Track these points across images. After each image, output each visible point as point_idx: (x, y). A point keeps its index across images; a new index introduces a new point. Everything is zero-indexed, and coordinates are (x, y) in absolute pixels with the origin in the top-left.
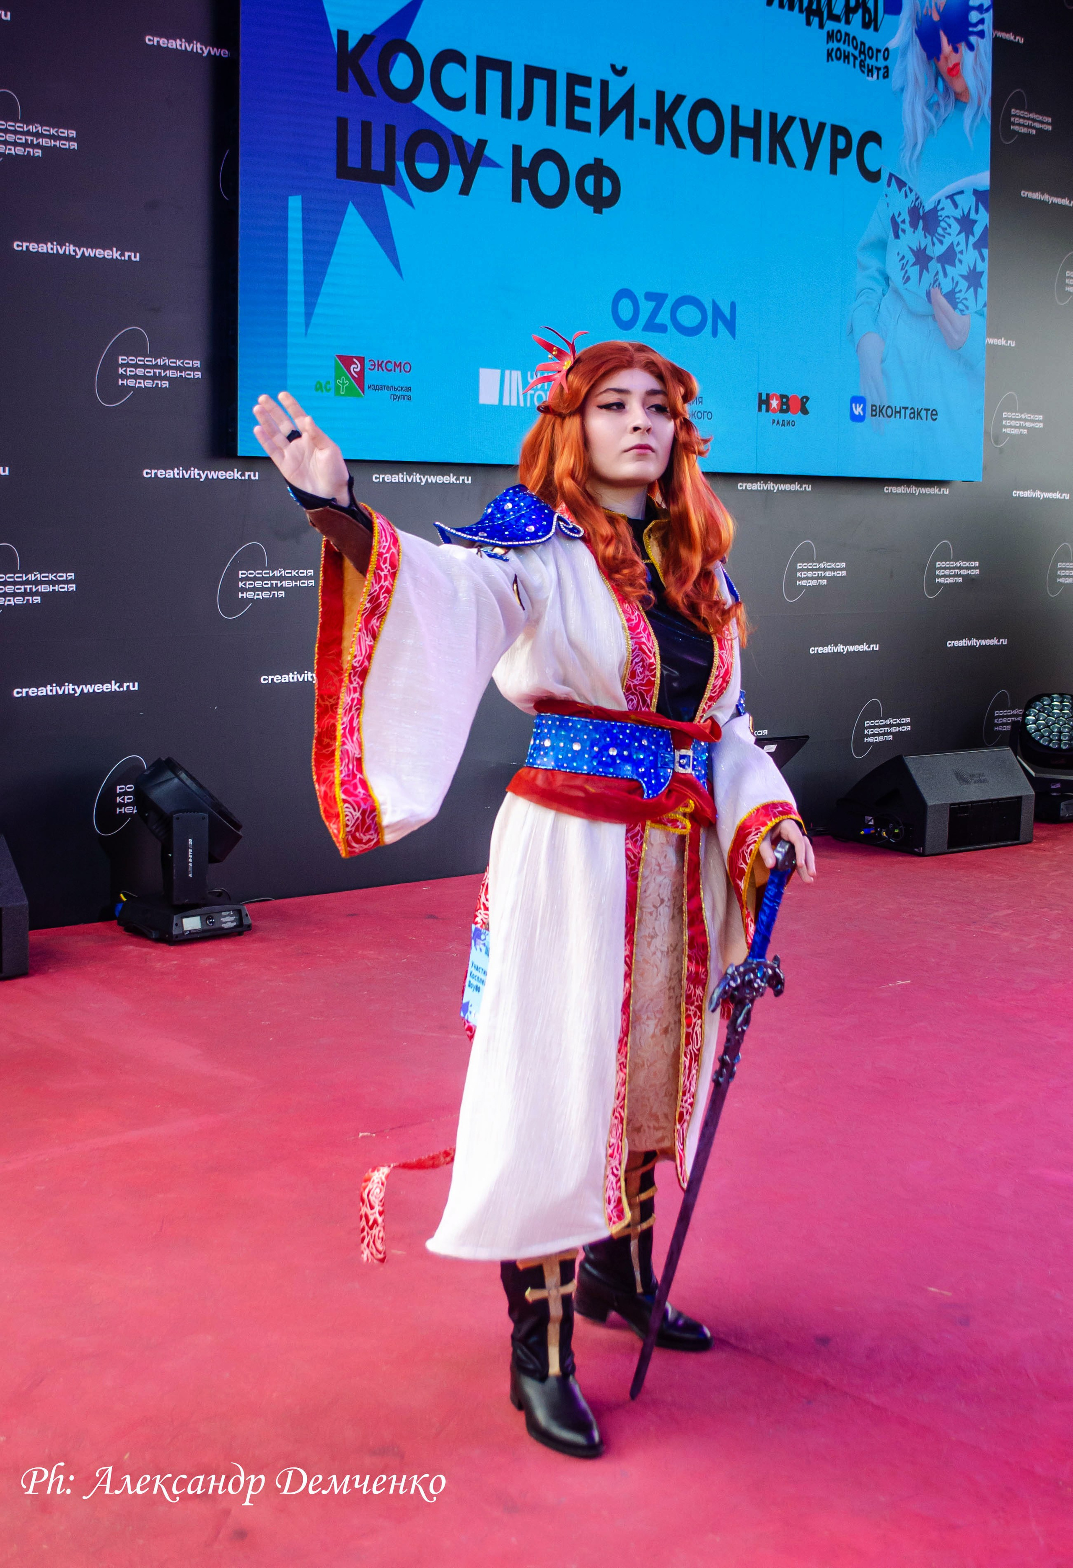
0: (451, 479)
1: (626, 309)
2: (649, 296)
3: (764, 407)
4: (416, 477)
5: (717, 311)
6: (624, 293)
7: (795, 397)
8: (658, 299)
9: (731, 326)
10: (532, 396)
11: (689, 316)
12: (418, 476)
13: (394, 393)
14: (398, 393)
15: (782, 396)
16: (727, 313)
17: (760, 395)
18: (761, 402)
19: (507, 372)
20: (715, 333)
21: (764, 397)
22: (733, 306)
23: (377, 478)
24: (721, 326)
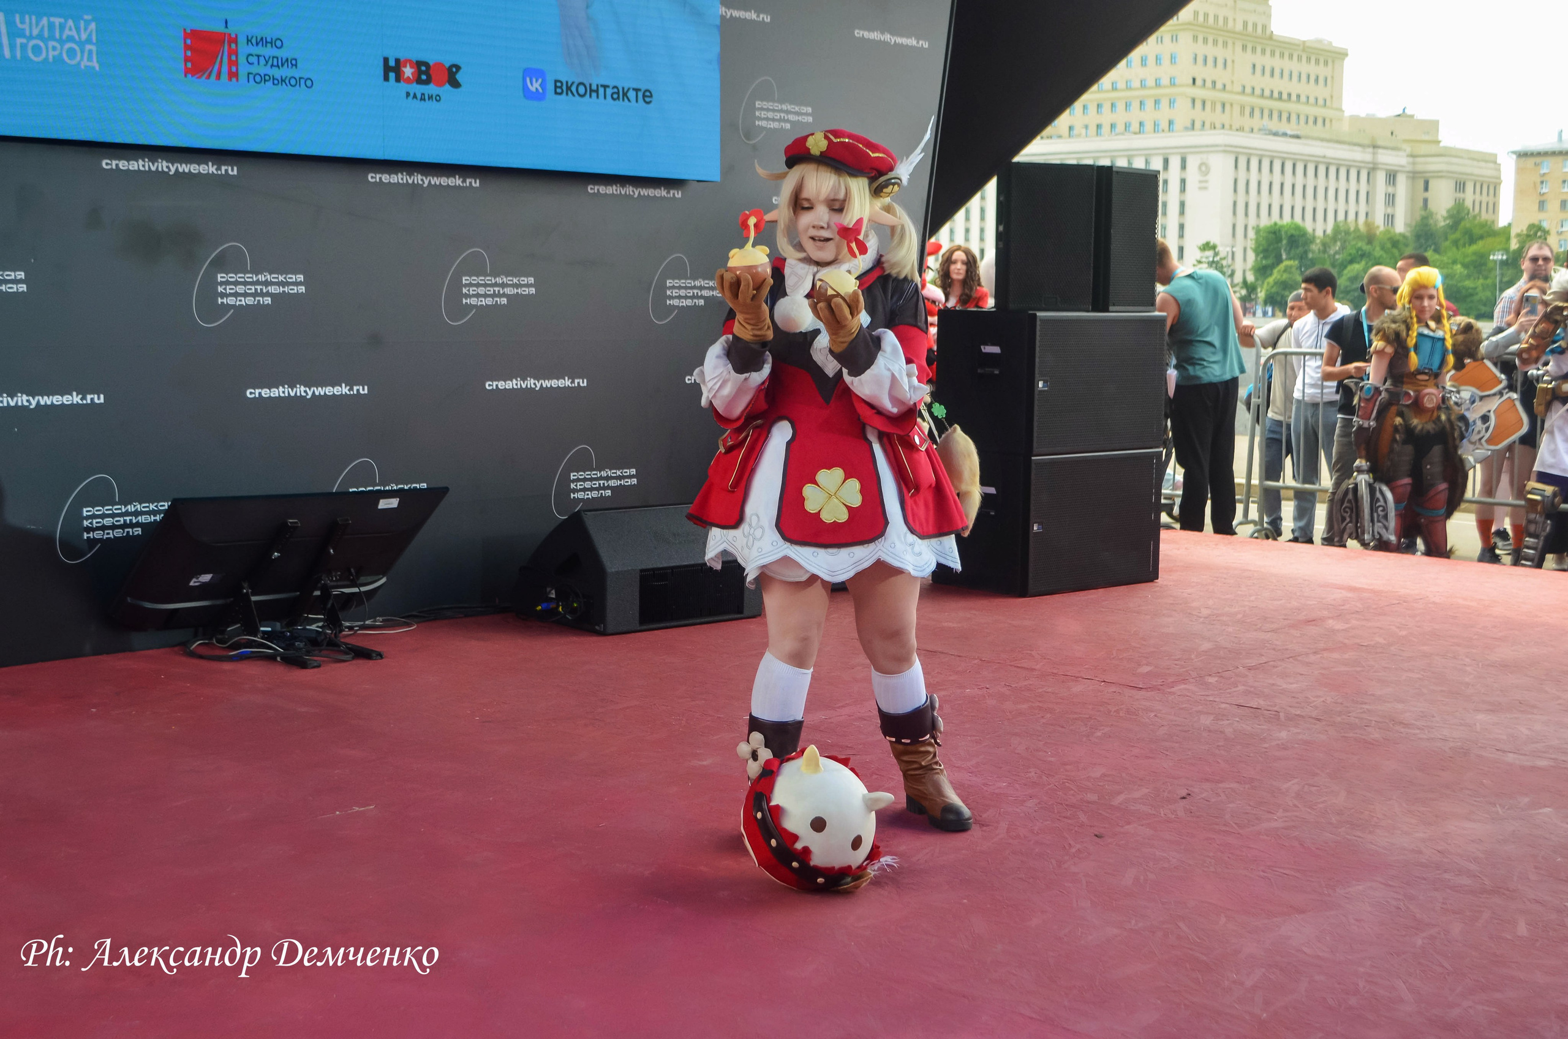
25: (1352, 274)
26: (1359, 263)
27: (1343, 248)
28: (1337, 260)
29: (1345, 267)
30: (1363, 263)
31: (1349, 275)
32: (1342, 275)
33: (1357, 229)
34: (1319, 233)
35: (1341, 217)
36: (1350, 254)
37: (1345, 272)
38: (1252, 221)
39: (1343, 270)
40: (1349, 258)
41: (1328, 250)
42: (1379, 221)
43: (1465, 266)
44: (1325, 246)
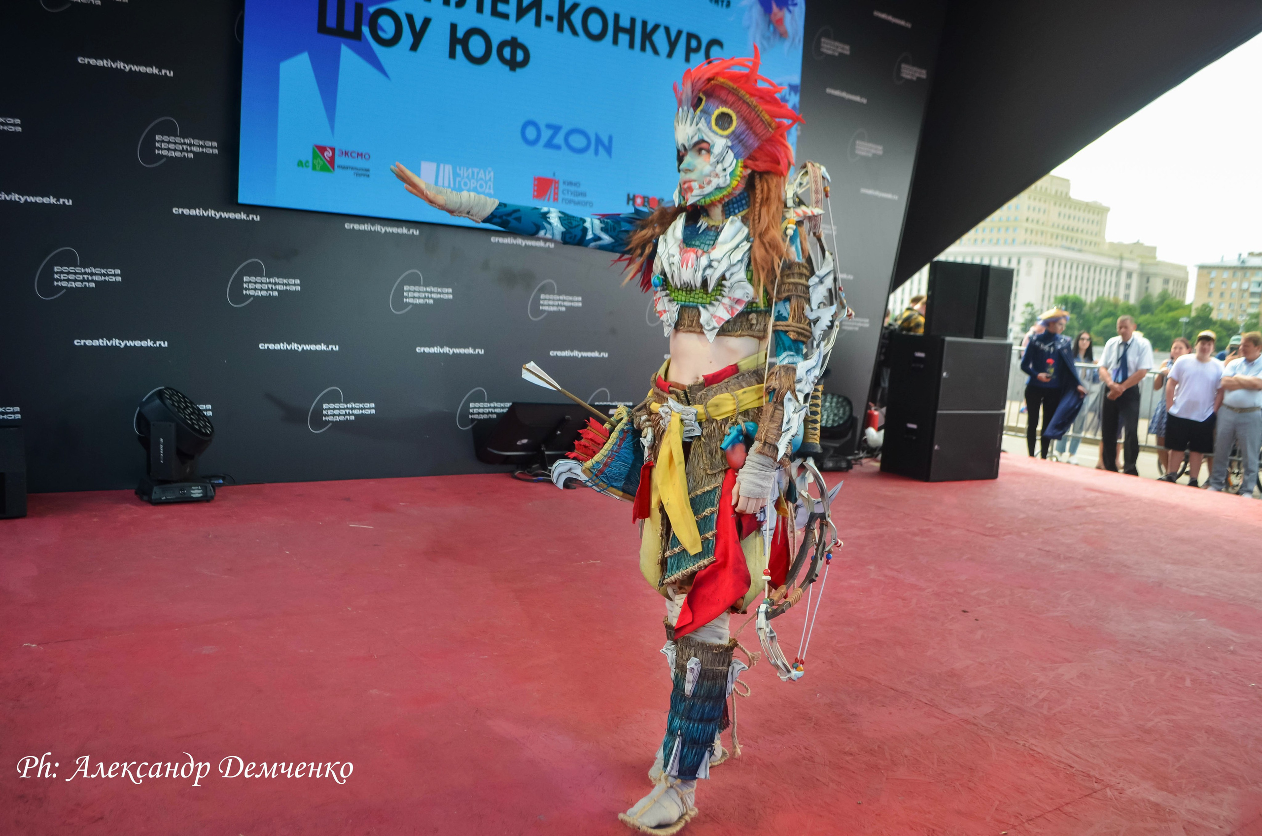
0: (404, 231)
1: (531, 133)
2: (549, 126)
3: (631, 202)
4: (378, 228)
5: (599, 141)
6: (530, 123)
7: (654, 199)
8: (556, 129)
9: (609, 150)
10: (460, 182)
11: (578, 141)
12: (379, 227)
13: (355, 171)
14: (360, 172)
15: (644, 198)
16: (606, 143)
17: (628, 195)
18: (629, 199)
19: (442, 166)
20: (596, 152)
21: (631, 196)
22: (610, 138)
23: (347, 226)
24: (601, 149)
33: (1109, 301)
34: (1088, 302)
35: (1101, 294)
38: (1053, 293)
41: (1093, 310)
42: (1121, 297)
43: (1168, 323)
44: (1091, 308)
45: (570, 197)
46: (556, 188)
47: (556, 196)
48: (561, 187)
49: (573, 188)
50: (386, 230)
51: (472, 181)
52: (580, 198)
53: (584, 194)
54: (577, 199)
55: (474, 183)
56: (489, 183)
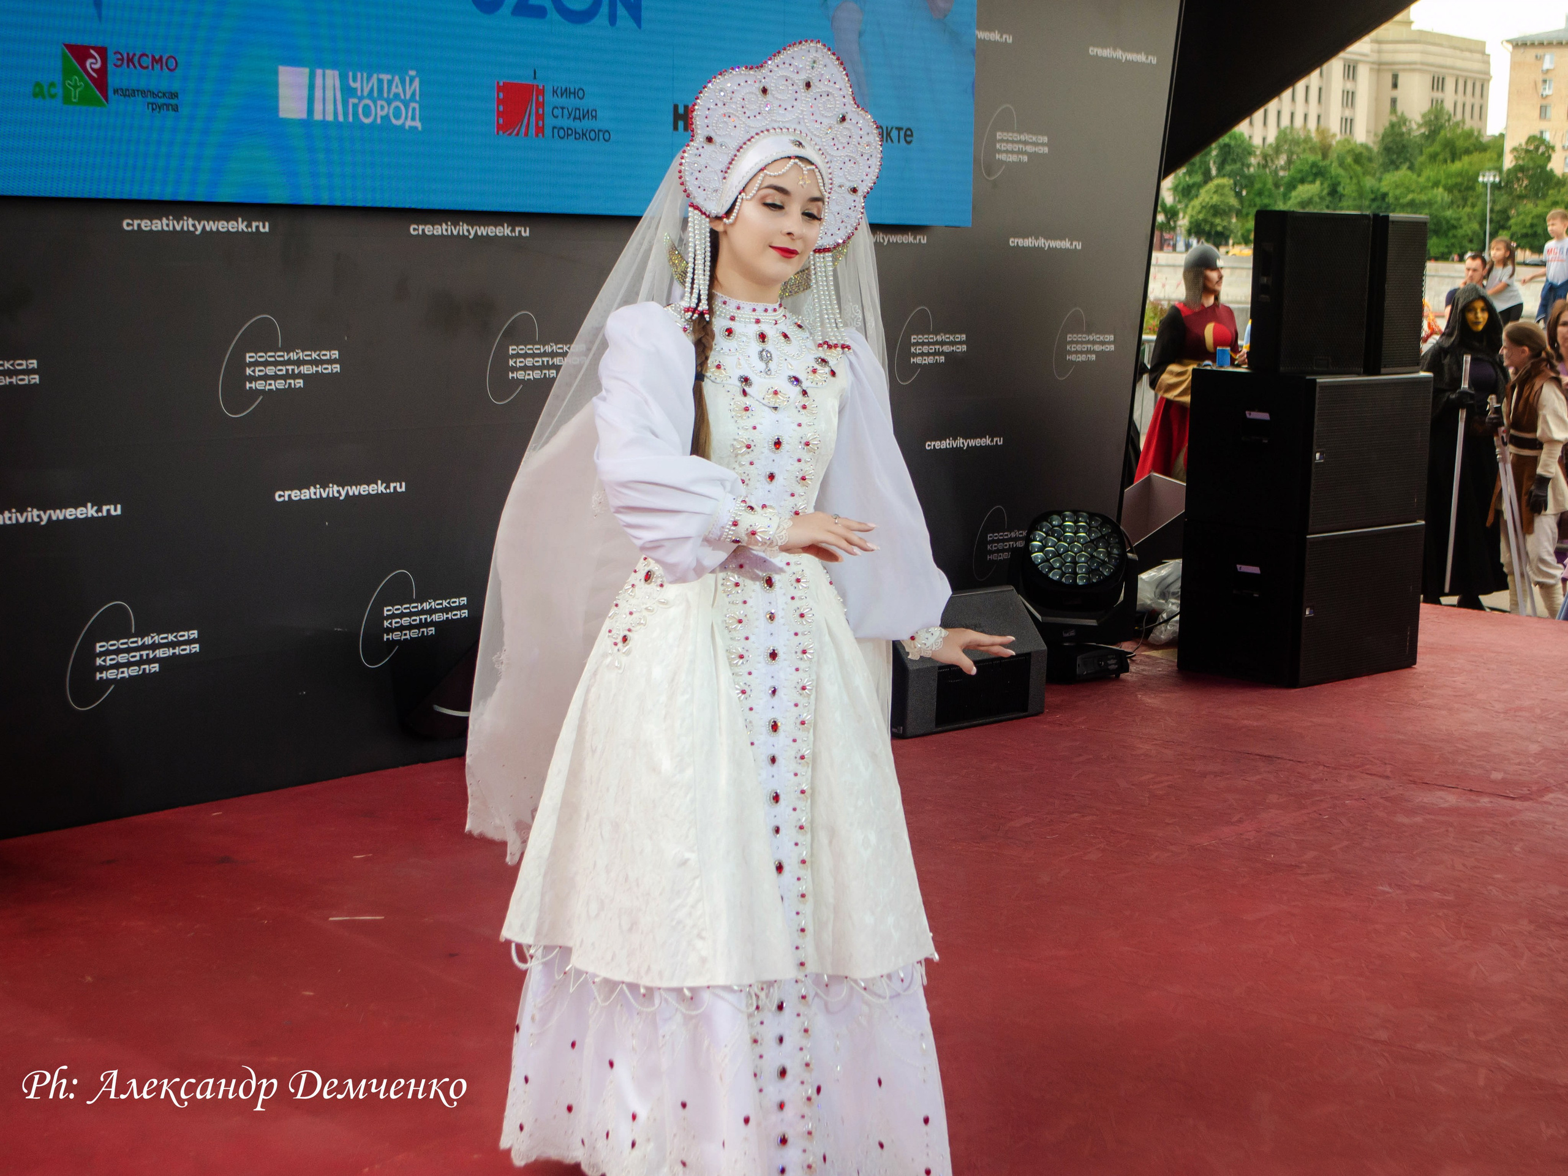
0: (239, 225)
3: (681, 123)
4: (188, 224)
9: (635, 10)
10: (356, 106)
12: (191, 222)
13: (152, 100)
14: (158, 101)
17: (673, 106)
18: (674, 116)
19: (321, 74)
20: (612, 19)
21: (681, 110)
23: (126, 225)
24: (621, 9)
25: (1305, 196)
26: (1313, 182)
27: (1289, 162)
28: (1282, 177)
29: (1294, 187)
30: (1318, 183)
31: (1299, 200)
32: (1290, 198)
33: (1308, 138)
36: (1301, 171)
37: (1294, 194)
39: (1290, 191)
40: (1299, 176)
41: (1270, 164)
44: (1266, 159)
45: (566, 123)
46: (540, 105)
47: (540, 123)
48: (550, 99)
49: (571, 102)
50: (204, 227)
51: (380, 103)
52: (587, 124)
53: (591, 114)
54: (578, 125)
55: (382, 108)
56: (413, 105)
